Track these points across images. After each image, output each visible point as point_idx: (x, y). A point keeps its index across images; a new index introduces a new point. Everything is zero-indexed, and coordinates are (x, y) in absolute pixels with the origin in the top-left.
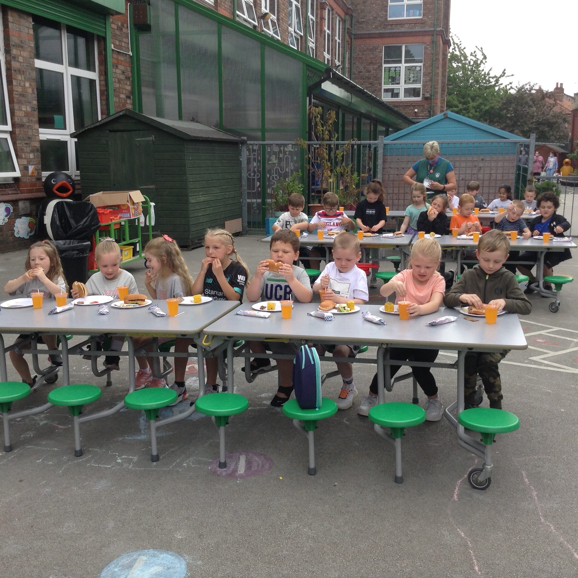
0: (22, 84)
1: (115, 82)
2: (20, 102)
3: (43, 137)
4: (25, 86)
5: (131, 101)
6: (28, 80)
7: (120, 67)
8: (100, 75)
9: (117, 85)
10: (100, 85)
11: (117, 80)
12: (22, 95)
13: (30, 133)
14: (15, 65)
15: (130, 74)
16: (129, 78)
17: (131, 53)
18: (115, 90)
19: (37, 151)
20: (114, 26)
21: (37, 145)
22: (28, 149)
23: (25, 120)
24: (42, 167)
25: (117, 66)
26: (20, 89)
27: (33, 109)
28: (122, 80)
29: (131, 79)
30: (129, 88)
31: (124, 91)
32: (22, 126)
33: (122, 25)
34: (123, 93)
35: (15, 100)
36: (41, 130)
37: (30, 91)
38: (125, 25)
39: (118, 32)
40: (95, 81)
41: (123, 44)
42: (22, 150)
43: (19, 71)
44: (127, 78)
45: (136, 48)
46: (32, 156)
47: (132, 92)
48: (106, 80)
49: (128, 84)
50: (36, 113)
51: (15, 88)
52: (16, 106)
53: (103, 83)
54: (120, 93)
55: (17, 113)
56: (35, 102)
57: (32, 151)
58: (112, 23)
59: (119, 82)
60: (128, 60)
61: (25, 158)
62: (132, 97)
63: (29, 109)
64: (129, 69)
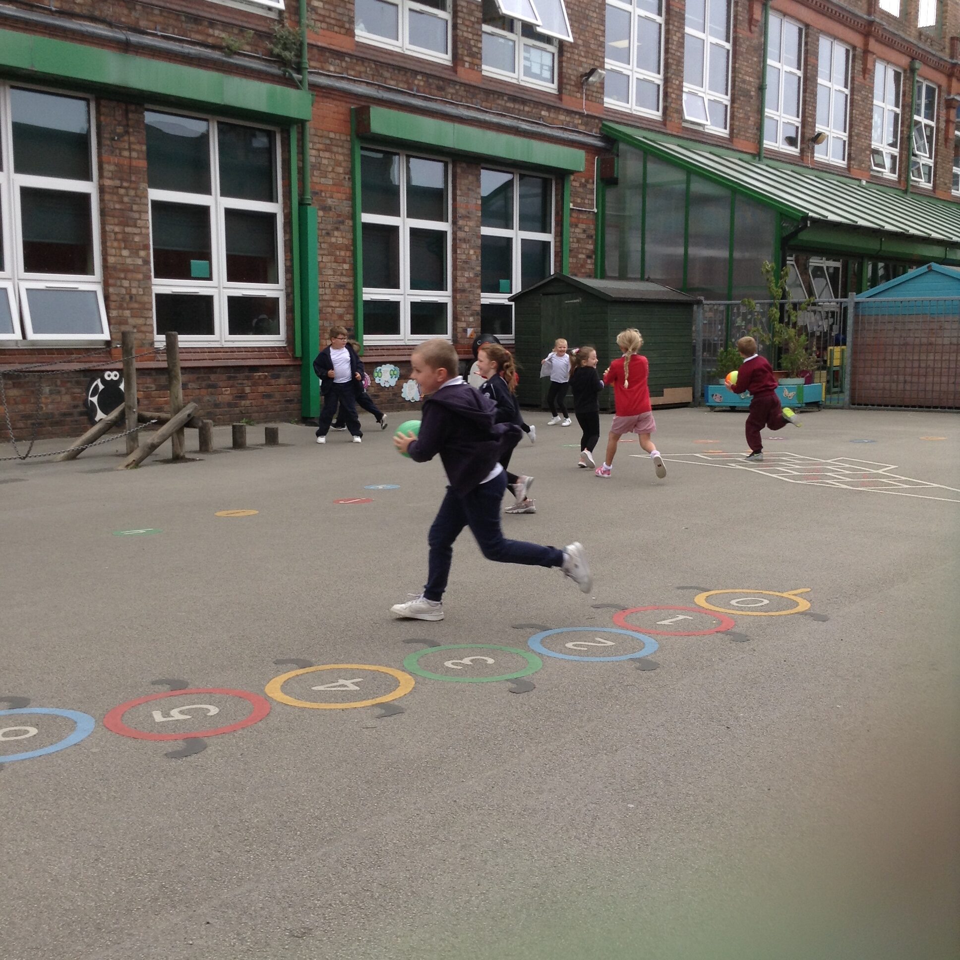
0: (466, 252)
1: (573, 242)
2: (463, 269)
3: (484, 301)
4: (469, 254)
5: (593, 261)
6: (473, 248)
7: (580, 225)
8: (556, 236)
9: (575, 245)
10: (555, 246)
11: (575, 240)
12: (466, 262)
13: (471, 297)
14: (460, 234)
15: (593, 232)
16: (592, 236)
17: (595, 210)
18: (570, 251)
19: (478, 314)
20: (574, 184)
21: (478, 308)
22: (468, 313)
23: (467, 285)
24: (481, 330)
25: (576, 226)
26: (464, 257)
27: (476, 275)
28: (582, 239)
29: (594, 237)
30: (591, 247)
31: (584, 251)
32: (463, 291)
33: (587, 181)
34: (583, 253)
35: (458, 267)
36: (483, 295)
37: (474, 257)
38: (591, 181)
39: (581, 190)
40: (549, 243)
41: (586, 201)
42: (462, 313)
43: (464, 240)
44: (590, 237)
45: (602, 204)
46: (471, 319)
47: (594, 252)
48: (561, 242)
49: (590, 242)
50: (479, 278)
51: (459, 257)
52: (459, 273)
53: (558, 244)
54: (579, 253)
55: (460, 279)
56: (479, 268)
57: (472, 315)
58: (574, 180)
59: (578, 241)
60: (591, 216)
61: (465, 321)
62: (594, 257)
63: (472, 275)
64: (592, 227)
